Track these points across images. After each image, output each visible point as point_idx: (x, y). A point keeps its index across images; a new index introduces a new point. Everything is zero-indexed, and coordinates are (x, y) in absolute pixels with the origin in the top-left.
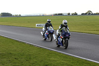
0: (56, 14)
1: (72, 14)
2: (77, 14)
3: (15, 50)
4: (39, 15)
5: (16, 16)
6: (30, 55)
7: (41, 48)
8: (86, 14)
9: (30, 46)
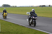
0: (41, 6)
3: (12, 30)
4: (29, 6)
5: (13, 7)
9: (22, 27)
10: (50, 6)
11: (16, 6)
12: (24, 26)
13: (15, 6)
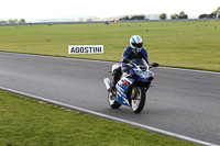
0: (127, 18)
1: (173, 18)
2: (186, 17)
5: (12, 23)
6: (51, 134)
7: (82, 113)
8: (212, 16)
9: (52, 108)
10: (163, 17)
11: (23, 20)
12: (60, 106)
13: (19, 20)
